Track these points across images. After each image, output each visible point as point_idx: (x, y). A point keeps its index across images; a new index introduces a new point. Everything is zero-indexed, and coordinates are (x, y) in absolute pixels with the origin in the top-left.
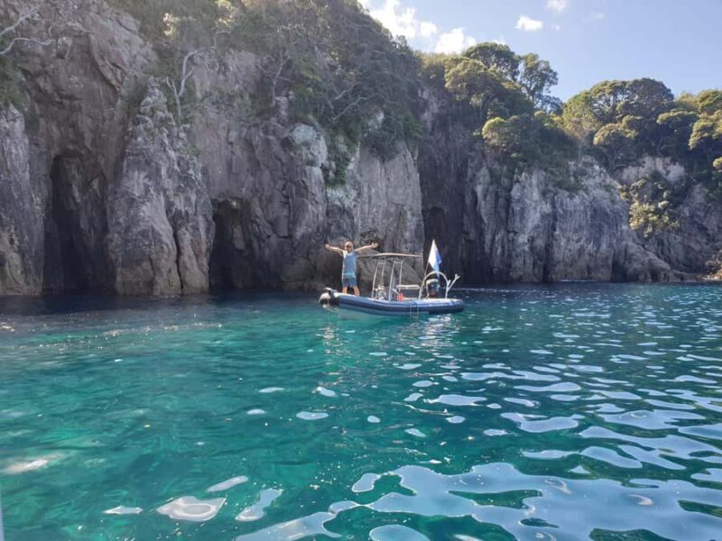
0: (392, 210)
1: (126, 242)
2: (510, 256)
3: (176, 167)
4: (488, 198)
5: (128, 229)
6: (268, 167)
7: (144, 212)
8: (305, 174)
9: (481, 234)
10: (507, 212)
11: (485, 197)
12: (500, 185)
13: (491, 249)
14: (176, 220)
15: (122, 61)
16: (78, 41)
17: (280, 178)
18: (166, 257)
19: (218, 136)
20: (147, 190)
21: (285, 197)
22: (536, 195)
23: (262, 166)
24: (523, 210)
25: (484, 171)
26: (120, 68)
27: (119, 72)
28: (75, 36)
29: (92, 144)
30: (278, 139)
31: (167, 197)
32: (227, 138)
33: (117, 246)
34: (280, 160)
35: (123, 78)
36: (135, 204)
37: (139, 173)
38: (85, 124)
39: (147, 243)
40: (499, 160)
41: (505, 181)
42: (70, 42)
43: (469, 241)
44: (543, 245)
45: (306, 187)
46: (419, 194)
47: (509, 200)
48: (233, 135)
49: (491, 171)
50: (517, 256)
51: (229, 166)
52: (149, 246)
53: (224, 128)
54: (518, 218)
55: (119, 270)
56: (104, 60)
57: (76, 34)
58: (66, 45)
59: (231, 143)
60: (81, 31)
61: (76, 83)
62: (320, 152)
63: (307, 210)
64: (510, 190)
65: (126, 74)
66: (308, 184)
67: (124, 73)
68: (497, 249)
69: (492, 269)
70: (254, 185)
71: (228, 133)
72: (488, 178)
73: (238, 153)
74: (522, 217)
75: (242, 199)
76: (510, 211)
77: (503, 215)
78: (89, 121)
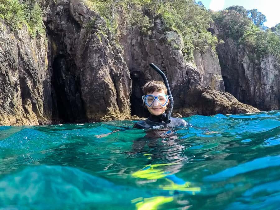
0: (208, 76)
1: (91, 90)
2: (263, 96)
3: (112, 52)
4: (250, 69)
5: (92, 84)
6: (152, 54)
7: (99, 74)
8: (175, 53)
9: (248, 87)
10: (260, 75)
11: (248, 69)
12: (255, 63)
13: (254, 93)
14: (115, 78)
15: (84, 12)
16: (65, 7)
17: (160, 59)
18: (112, 97)
19: (127, 43)
20: (100, 63)
21: (163, 67)
22: (271, 67)
23: (149, 54)
24: (267, 73)
25: (246, 57)
26: (82, 15)
27: (82, 17)
28: (64, 5)
29: (70, 50)
30: (158, 40)
31: (110, 67)
32: (131, 43)
33: (87, 93)
34: (159, 50)
35: (83, 19)
36: (94, 71)
37: (96, 54)
38: (68, 41)
39: (102, 90)
40: (252, 52)
41: (257, 61)
42: (62, 8)
43: (243, 90)
44: (277, 90)
45: (176, 60)
46: (220, 68)
47: (260, 69)
48: (134, 41)
49: (249, 57)
50: (267, 96)
51: (133, 56)
52: (103, 91)
53: (129, 39)
54: (265, 78)
55: (88, 105)
56: (75, 13)
57: (65, 4)
58: (60, 9)
59: (133, 45)
60: (67, 2)
61: (64, 24)
62: (181, 43)
63: (177, 72)
64: (260, 65)
65: (85, 17)
66: (177, 59)
67: (84, 17)
68: (257, 93)
69: (256, 103)
70: (146, 64)
71: (132, 40)
72: (248, 60)
73: (137, 49)
74: (267, 77)
75: (139, 72)
76: (261, 74)
77: (258, 76)
78: (69, 41)
